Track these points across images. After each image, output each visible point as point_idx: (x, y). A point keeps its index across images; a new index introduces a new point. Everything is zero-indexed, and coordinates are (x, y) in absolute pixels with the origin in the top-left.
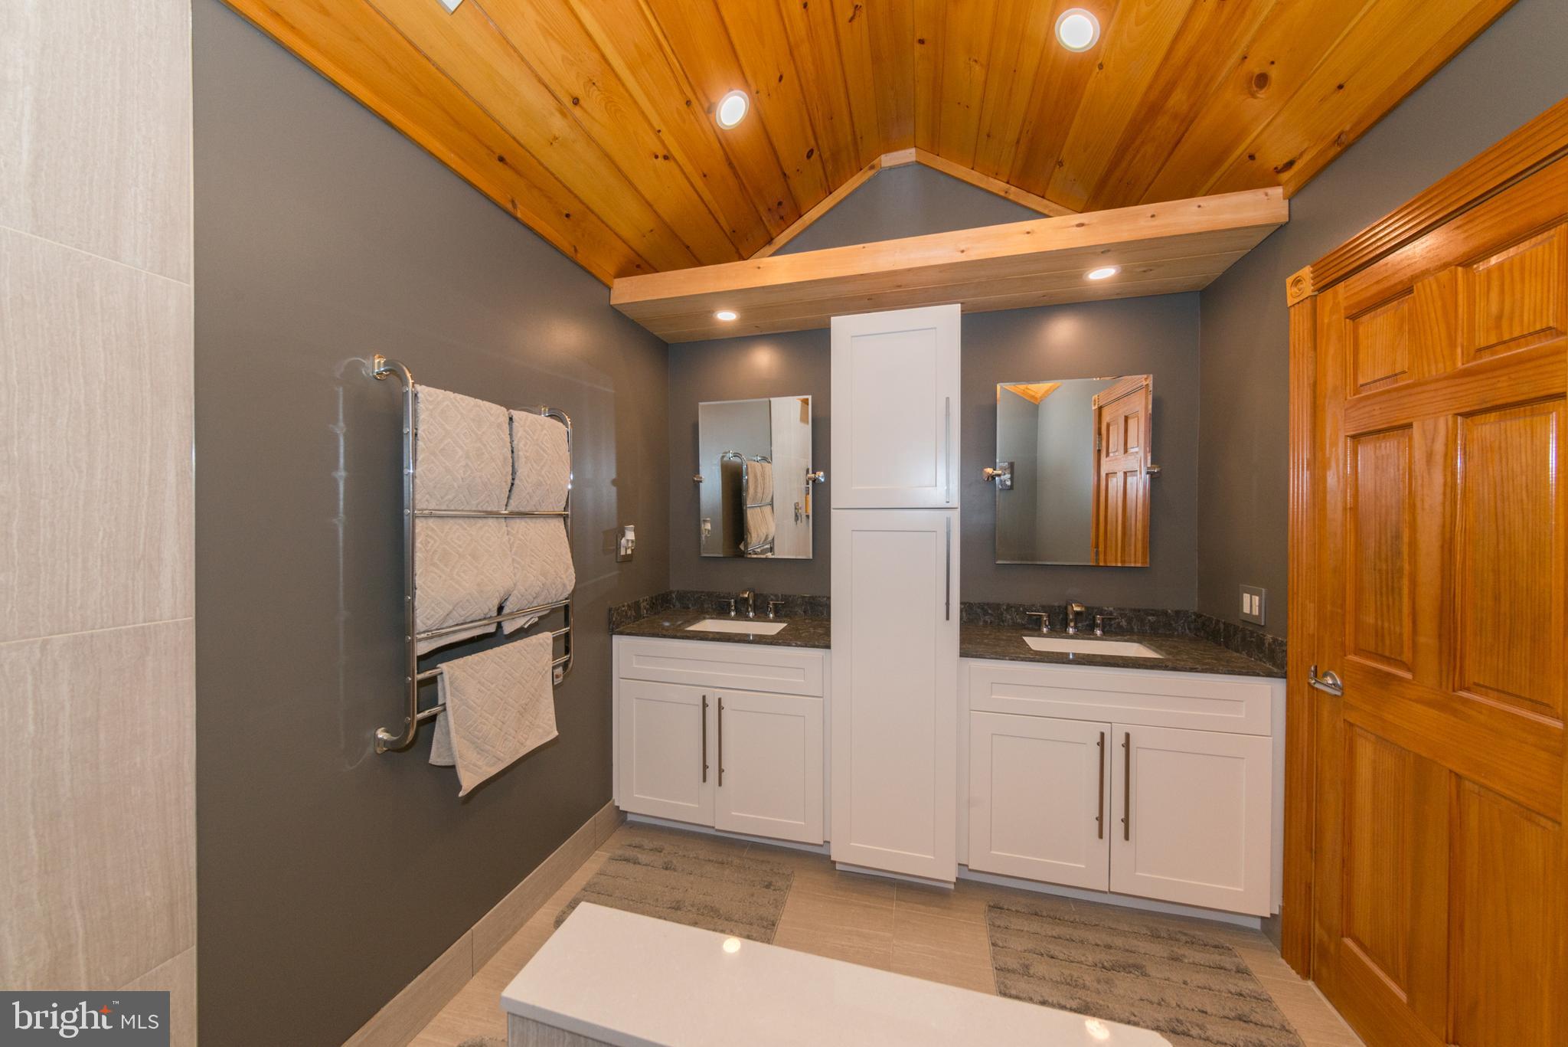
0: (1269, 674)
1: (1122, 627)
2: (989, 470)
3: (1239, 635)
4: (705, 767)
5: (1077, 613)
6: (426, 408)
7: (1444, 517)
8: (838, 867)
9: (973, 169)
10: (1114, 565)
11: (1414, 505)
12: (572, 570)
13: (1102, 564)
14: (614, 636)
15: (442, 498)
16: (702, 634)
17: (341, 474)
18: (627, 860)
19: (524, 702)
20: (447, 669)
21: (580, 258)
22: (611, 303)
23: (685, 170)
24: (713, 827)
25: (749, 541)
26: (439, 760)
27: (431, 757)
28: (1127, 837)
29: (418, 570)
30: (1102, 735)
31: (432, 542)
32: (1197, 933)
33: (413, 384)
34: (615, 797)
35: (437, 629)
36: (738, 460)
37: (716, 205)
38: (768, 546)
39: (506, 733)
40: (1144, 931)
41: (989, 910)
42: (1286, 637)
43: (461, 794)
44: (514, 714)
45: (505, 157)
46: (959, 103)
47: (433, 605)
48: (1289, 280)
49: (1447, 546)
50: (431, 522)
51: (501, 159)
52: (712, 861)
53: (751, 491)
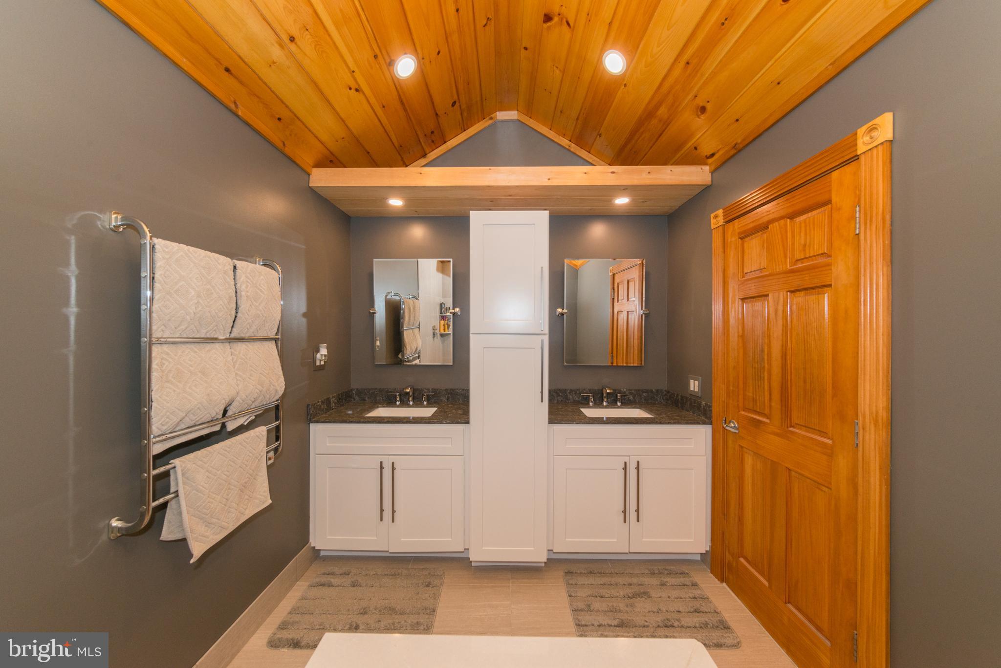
0: (704, 423)
1: (630, 400)
2: (559, 310)
3: (688, 403)
4: (382, 510)
5: (608, 394)
6: (163, 258)
7: (783, 341)
8: (473, 564)
9: (551, 129)
10: (622, 365)
11: (770, 335)
12: (282, 379)
13: (615, 364)
14: (311, 424)
15: (176, 328)
16: (378, 419)
17: (73, 310)
18: (323, 585)
19: (244, 482)
20: (178, 463)
21: (287, 150)
22: (310, 185)
23: (371, 101)
24: (388, 551)
25: (405, 352)
26: (169, 536)
27: (162, 535)
28: (638, 521)
29: (155, 386)
30: (625, 463)
31: (167, 364)
32: (672, 567)
33: (151, 237)
34: (311, 540)
35: (170, 433)
36: (397, 298)
37: (390, 127)
38: (417, 355)
39: (229, 507)
40: (647, 572)
41: (565, 575)
42: (711, 403)
43: (192, 561)
44: (236, 492)
45: (231, 69)
46: (545, 90)
47: (168, 414)
48: (712, 215)
49: (784, 356)
50: (165, 348)
51: (227, 70)
52: (387, 575)
53: (407, 318)
